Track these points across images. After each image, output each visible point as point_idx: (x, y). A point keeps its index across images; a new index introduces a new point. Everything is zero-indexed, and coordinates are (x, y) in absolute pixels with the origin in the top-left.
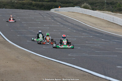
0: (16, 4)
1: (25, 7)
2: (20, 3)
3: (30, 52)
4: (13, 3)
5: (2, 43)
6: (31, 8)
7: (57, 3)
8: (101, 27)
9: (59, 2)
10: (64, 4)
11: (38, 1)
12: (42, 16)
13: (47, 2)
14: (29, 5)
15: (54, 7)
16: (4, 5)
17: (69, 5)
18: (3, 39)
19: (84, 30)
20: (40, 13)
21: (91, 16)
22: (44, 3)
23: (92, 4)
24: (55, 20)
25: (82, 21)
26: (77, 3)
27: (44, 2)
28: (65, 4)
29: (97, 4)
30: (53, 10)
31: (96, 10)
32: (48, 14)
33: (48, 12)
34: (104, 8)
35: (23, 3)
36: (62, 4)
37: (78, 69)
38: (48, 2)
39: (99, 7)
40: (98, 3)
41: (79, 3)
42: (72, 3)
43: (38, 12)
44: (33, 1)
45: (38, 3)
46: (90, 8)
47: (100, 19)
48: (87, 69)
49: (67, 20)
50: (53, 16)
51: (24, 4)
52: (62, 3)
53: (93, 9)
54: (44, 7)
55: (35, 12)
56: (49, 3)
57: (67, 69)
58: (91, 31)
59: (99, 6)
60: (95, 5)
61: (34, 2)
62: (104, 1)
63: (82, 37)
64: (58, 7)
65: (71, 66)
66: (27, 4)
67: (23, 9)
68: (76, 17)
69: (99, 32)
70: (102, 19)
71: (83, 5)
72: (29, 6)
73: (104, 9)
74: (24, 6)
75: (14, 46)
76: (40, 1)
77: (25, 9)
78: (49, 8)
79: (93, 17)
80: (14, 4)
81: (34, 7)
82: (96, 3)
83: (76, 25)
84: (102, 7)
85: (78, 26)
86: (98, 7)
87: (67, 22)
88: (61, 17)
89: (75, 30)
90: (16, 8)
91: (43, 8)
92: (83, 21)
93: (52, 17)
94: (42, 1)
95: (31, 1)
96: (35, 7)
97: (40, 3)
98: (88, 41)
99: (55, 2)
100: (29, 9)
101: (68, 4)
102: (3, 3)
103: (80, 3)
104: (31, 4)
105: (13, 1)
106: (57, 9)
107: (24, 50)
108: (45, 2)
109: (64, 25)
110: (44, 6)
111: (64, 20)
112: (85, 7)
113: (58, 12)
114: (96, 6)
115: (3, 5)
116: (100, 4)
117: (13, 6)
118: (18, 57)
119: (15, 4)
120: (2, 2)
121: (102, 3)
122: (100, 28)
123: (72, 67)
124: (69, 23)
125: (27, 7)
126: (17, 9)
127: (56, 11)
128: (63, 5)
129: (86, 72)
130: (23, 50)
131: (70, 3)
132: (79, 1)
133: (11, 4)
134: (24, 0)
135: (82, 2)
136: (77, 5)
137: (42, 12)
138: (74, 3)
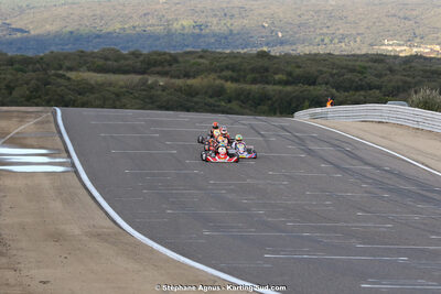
0: (163, 90)
1: (197, 103)
2: (179, 89)
4: (151, 87)
5: (106, 241)
6: (219, 106)
7: (319, 90)
9: (327, 84)
10: (346, 94)
11: (245, 82)
12: (262, 136)
13: (280, 82)
14: (211, 97)
15: (307, 103)
16: (117, 95)
17: (365, 97)
18: (112, 223)
19: (424, 193)
20: (252, 127)
22: (270, 88)
24: (310, 152)
25: (415, 157)
26: (398, 88)
27: (267, 83)
28: (351, 92)
30: (303, 116)
32: (283, 128)
33: (285, 121)
35: (190, 86)
36: (337, 94)
38: (287, 83)
41: (404, 90)
42: (379, 88)
43: (246, 121)
44: (227, 81)
45: (247, 87)
49: (356, 152)
50: (301, 139)
51: (191, 92)
52: (338, 88)
54: (269, 102)
55: (236, 122)
56: (289, 88)
61: (229, 85)
63: (416, 217)
64: (322, 104)
66: (206, 93)
67: (188, 110)
68: (390, 140)
71: (421, 95)
72: (212, 101)
74: (195, 99)
75: (152, 250)
76: (254, 81)
77: (197, 111)
78: (288, 107)
80: (153, 92)
81: (229, 105)
83: (390, 172)
85: (400, 175)
87: (355, 162)
88: (337, 143)
89: (390, 190)
90: (161, 108)
91: (266, 108)
92: (420, 158)
93: (301, 142)
94: (260, 82)
95: (218, 82)
96: (234, 105)
97: (255, 87)
98: (438, 234)
99: (314, 83)
100: (213, 109)
101: (362, 93)
102: (111, 89)
103: (410, 88)
104: (219, 92)
105: (150, 82)
106: (318, 110)
108: (274, 84)
109: (345, 170)
110: (269, 99)
111: (348, 150)
112: (427, 105)
113: (323, 122)
115: (114, 97)
117: (151, 98)
119: (159, 92)
120: (110, 84)
124: (367, 164)
125: (206, 104)
126: (167, 109)
127: (314, 117)
128: (342, 95)
130: (186, 265)
131: (371, 87)
132: (405, 82)
133: (144, 90)
134: (194, 77)
135: (416, 84)
136: (396, 95)
137: (261, 122)
138: (383, 89)
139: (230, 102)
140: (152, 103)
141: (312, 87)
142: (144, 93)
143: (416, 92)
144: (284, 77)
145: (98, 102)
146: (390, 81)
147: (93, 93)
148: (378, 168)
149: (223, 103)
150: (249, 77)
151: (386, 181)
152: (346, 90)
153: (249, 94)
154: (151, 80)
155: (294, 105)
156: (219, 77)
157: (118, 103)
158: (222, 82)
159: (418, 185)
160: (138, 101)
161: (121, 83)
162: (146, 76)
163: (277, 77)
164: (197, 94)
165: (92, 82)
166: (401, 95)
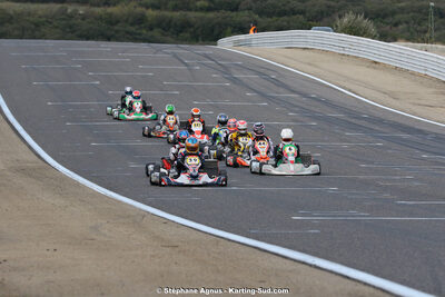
0: (83, 19)
1: (117, 31)
2: (101, 18)
3: (141, 210)
4: (71, 17)
6: (140, 34)
7: (242, 16)
8: (414, 104)
9: (250, 9)
10: (269, 19)
11: (166, 9)
12: (186, 65)
13: (201, 9)
14: (132, 24)
15: (229, 30)
16: (37, 25)
17: (288, 22)
19: (349, 120)
20: (175, 55)
21: (376, 63)
22: (192, 15)
23: (378, 16)
24: (235, 80)
26: (322, 13)
27: (190, 10)
28: (274, 18)
29: (398, 17)
30: (226, 44)
31: (394, 39)
32: (207, 56)
33: (208, 49)
34: (425, 32)
35: (110, 15)
36: (260, 20)
37: (331, 272)
38: (209, 9)
39: (405, 25)
40: (402, 10)
41: (328, 15)
42: (303, 13)
43: (169, 49)
44: (147, 8)
45: (168, 14)
46: (373, 30)
47: (413, 74)
48: (368, 272)
49: (282, 81)
50: (226, 67)
51: (112, 21)
52: (261, 14)
53: (384, 37)
54: (192, 30)
55: (158, 51)
56: (211, 15)
57: (290, 271)
58: (380, 121)
59: (407, 23)
60: (390, 20)
61: (151, 13)
62: (425, 3)
63: (345, 146)
64: (245, 31)
65: (304, 263)
66: (126, 21)
67: (109, 40)
68: (316, 66)
69: (411, 124)
70: (420, 75)
71: (345, 20)
72: (132, 29)
73: (428, 35)
74: (116, 28)
76: (175, 8)
77: (118, 40)
78: (212, 35)
79: (385, 67)
80: (73, 21)
81: (150, 33)
82: (394, 13)
83: (317, 100)
84: (419, 28)
85: (327, 103)
86: (401, 27)
87: (281, 90)
88: (262, 70)
89: (317, 118)
91: (187, 35)
92: (345, 84)
93: (225, 70)
94: (181, 9)
95: (139, 10)
96: (156, 33)
97: (177, 14)
98: (368, 163)
99: (236, 9)
100: (135, 38)
101: (285, 18)
102: (31, 19)
103: (334, 12)
104: (140, 20)
105: (69, 11)
106: (242, 37)
107: (120, 202)
108: (196, 10)
109: (270, 99)
110: (191, 26)
111: (272, 79)
112: (353, 30)
113: (248, 49)
114: (396, 25)
115: (33, 26)
116: (411, 14)
117: (71, 27)
118: (95, 228)
119: (79, 21)
120: (29, 14)
121: (419, 10)
122: (415, 109)
123: (311, 265)
124: (293, 92)
125: (127, 33)
126: (88, 39)
127: (238, 44)
128: (264, 21)
129: (365, 284)
131: (294, 12)
132: (328, 7)
133: (64, 19)
134: (115, 5)
135: (340, 9)
136: (320, 20)
137: (184, 50)
138: (307, 15)
139: (151, 29)
140: (72, 33)
141: (235, 13)
142: (64, 22)
143: (340, 17)
144: (206, 4)
145: (16, 32)
146: (314, 6)
147: (12, 23)
148: (305, 95)
149: (144, 32)
150: (171, 4)
151: (313, 108)
152: (270, 15)
153: (170, 21)
154: (70, 9)
155: (216, 32)
156: (141, 5)
157: (37, 33)
158: (144, 9)
159: (345, 113)
160: (58, 30)
161: (40, 13)
162: (65, 5)
163: (198, 4)
164: (118, 22)
165: (12, 13)
166: (326, 20)
